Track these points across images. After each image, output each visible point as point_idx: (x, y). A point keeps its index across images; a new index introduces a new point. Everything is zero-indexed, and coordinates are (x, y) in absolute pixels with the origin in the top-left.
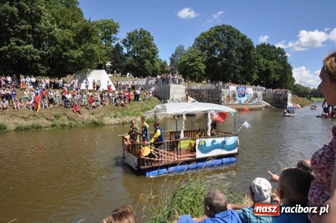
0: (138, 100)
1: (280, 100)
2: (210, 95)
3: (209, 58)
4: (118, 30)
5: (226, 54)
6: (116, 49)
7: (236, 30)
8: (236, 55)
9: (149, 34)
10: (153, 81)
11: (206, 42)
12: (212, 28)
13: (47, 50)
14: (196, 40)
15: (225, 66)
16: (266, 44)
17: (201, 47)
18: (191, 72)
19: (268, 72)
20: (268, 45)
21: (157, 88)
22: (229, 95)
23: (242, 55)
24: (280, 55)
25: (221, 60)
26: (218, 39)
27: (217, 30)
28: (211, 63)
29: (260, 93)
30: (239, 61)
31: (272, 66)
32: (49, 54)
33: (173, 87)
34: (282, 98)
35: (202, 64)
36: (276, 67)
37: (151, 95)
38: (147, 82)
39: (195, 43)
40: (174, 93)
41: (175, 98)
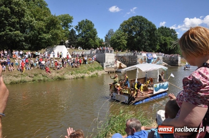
0: (85, 64)
1: (174, 61)
2: (130, 59)
3: (129, 37)
4: (72, 20)
5: (139, 34)
6: (71, 32)
7: (145, 19)
8: (146, 34)
9: (91, 22)
10: (94, 51)
11: (127, 27)
12: (130, 18)
13: (29, 34)
14: (121, 26)
15: (139, 41)
16: (164, 27)
17: (124, 29)
19: (165, 44)
20: (165, 27)
21: (97, 56)
22: (142, 58)
23: (149, 34)
24: (173, 34)
25: (136, 37)
26: (134, 25)
27: (133, 19)
28: (130, 39)
29: (161, 57)
30: (148, 38)
31: (168, 41)
32: (30, 36)
33: (107, 55)
34: (174, 60)
35: (124, 41)
36: (170, 41)
37: (94, 60)
38: (91, 52)
39: (120, 27)
40: (108, 58)
41: (108, 61)
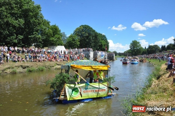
3: (81, 39)
7: (91, 28)
11: (78, 32)
12: (81, 26)
18: (74, 45)
20: (100, 34)
22: (99, 55)
29: (106, 54)
33: (91, 53)
34: (112, 56)
35: (78, 42)
36: (104, 43)
39: (74, 33)
40: (91, 55)
41: (91, 57)
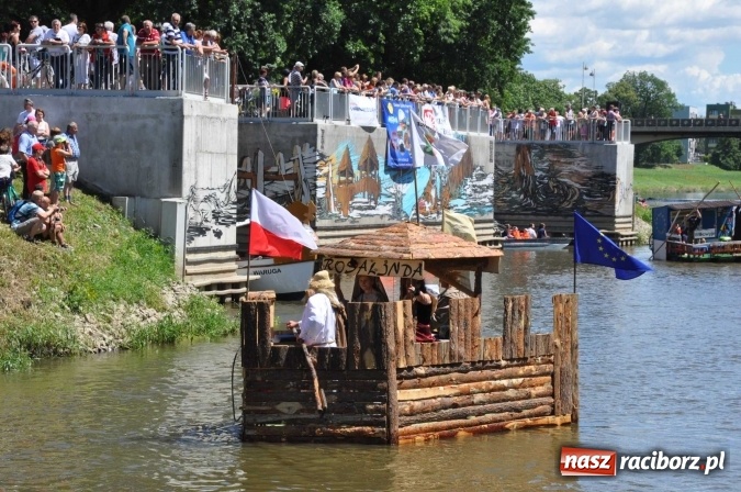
29: (482, 144)
33: (193, 109)
40: (199, 150)
41: (200, 185)
